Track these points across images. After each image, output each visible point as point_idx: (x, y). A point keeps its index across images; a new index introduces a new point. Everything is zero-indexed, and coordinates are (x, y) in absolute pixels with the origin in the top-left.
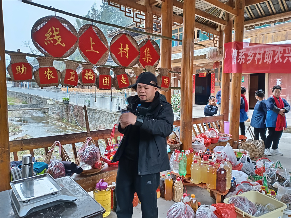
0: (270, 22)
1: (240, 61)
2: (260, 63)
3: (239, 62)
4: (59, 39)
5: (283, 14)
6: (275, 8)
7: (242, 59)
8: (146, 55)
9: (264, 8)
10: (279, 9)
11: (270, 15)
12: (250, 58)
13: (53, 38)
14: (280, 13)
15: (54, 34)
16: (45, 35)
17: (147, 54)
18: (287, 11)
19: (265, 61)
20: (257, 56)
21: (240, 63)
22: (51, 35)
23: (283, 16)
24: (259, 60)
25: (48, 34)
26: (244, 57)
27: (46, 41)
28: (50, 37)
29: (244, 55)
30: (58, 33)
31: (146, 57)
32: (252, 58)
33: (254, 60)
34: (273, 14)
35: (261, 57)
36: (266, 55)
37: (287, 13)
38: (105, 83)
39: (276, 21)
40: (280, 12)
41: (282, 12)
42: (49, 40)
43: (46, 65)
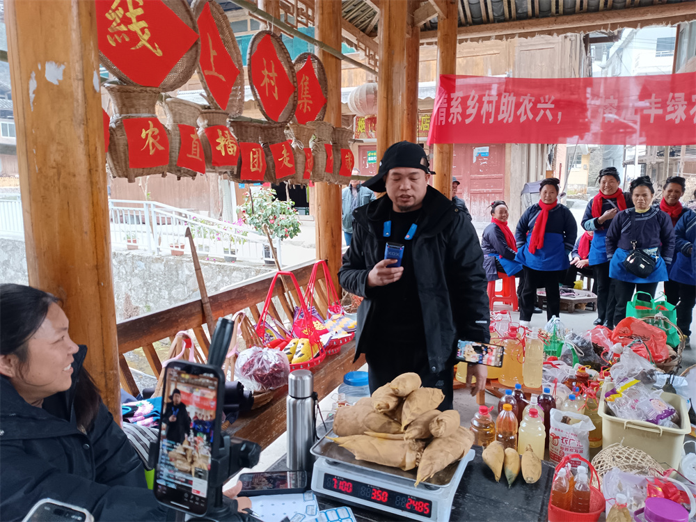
0: (480, 38)
1: (453, 119)
2: (491, 121)
3: (452, 121)
4: (143, 32)
5: (506, 24)
6: (493, 10)
7: (458, 113)
8: (304, 94)
9: (473, 7)
10: (500, 14)
11: (482, 22)
12: (472, 111)
13: (126, 25)
14: (499, 21)
15: (128, 14)
16: (107, 15)
17: (304, 91)
18: (514, 20)
19: (500, 117)
20: (485, 108)
21: (454, 122)
22: (121, 16)
23: (508, 28)
24: (489, 114)
25: (114, 11)
26: (460, 110)
27: (112, 35)
28: (119, 21)
29: (459, 106)
30: (140, 11)
31: (303, 99)
32: (474, 112)
33: (479, 115)
34: (488, 21)
35: (492, 109)
36: (502, 104)
37: (515, 22)
38: (254, 166)
39: (490, 37)
40: (501, 20)
41: (505, 20)
42: (119, 33)
43: (144, 110)
